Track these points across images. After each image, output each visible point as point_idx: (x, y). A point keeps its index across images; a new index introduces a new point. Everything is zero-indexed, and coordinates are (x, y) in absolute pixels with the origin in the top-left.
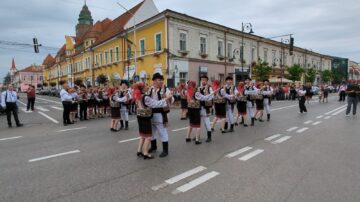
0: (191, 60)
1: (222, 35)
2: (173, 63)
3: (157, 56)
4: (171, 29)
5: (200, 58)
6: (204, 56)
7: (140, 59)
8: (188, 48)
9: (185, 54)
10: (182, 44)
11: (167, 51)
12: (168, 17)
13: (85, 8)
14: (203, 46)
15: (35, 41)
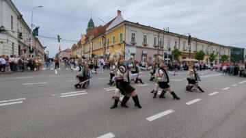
0: (137, 47)
1: (157, 34)
2: (127, 49)
3: (120, 44)
4: (127, 31)
5: (143, 46)
6: (145, 45)
7: (112, 46)
8: (136, 41)
9: (134, 44)
10: (133, 39)
11: (124, 42)
12: (126, 25)
13: (91, 20)
14: (145, 40)
15: (59, 36)
